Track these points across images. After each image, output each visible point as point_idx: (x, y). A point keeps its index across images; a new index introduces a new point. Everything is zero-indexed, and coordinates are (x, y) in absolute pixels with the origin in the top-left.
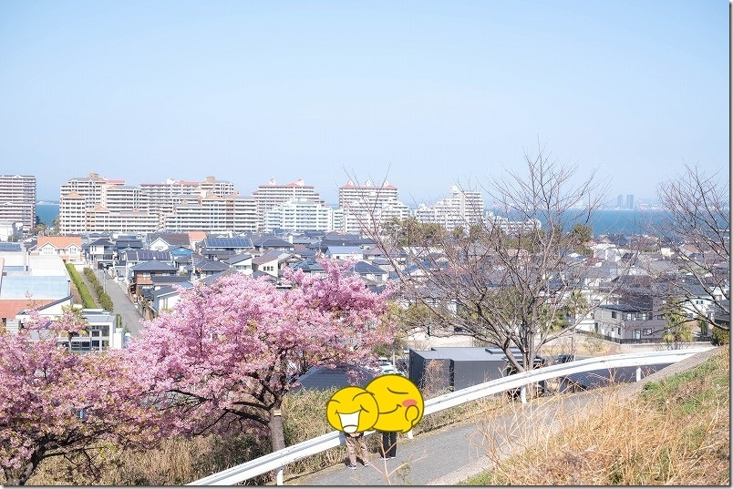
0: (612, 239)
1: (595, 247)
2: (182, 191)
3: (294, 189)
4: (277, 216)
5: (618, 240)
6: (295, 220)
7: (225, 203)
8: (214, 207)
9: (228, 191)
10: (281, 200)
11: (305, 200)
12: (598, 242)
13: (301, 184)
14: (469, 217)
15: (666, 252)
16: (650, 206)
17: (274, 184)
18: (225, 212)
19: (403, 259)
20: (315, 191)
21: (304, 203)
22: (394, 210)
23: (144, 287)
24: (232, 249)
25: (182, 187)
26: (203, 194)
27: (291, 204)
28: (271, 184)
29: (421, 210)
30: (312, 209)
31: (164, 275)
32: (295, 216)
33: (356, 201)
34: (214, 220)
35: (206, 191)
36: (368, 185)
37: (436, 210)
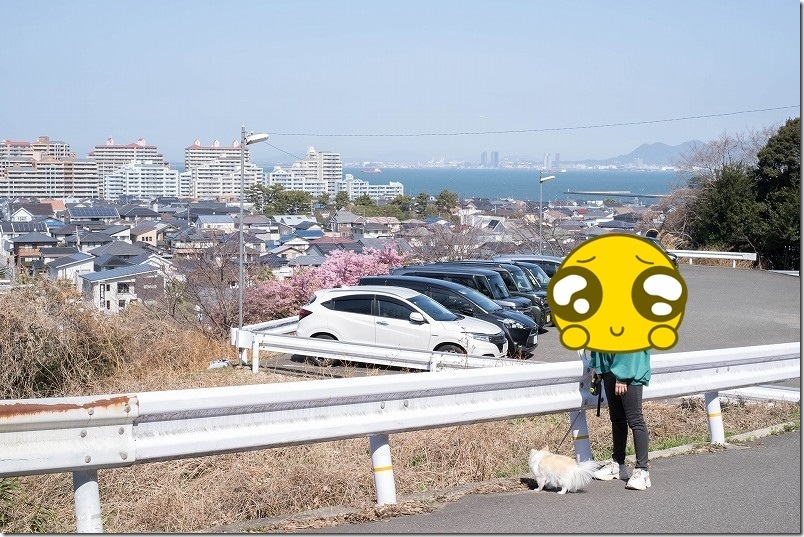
0: (478, 204)
1: (461, 213)
2: (9, 152)
3: (135, 150)
4: (120, 179)
5: (483, 205)
6: (140, 184)
7: (63, 166)
8: (50, 171)
9: (64, 152)
10: (120, 162)
11: (151, 162)
12: (464, 206)
13: (142, 144)
14: (327, 181)
15: (531, 218)
16: (516, 164)
17: (112, 144)
18: (63, 176)
19: (276, 228)
20: (159, 152)
21: (150, 166)
22: (249, 173)
23: (27, 260)
24: (98, 219)
25: (8, 148)
26: (37, 156)
27: (133, 166)
28: (108, 144)
29: (276, 173)
30: (158, 172)
31: (46, 247)
32: (140, 180)
33: (205, 164)
34: (51, 185)
35: (39, 153)
36: (217, 145)
37: (293, 174)
